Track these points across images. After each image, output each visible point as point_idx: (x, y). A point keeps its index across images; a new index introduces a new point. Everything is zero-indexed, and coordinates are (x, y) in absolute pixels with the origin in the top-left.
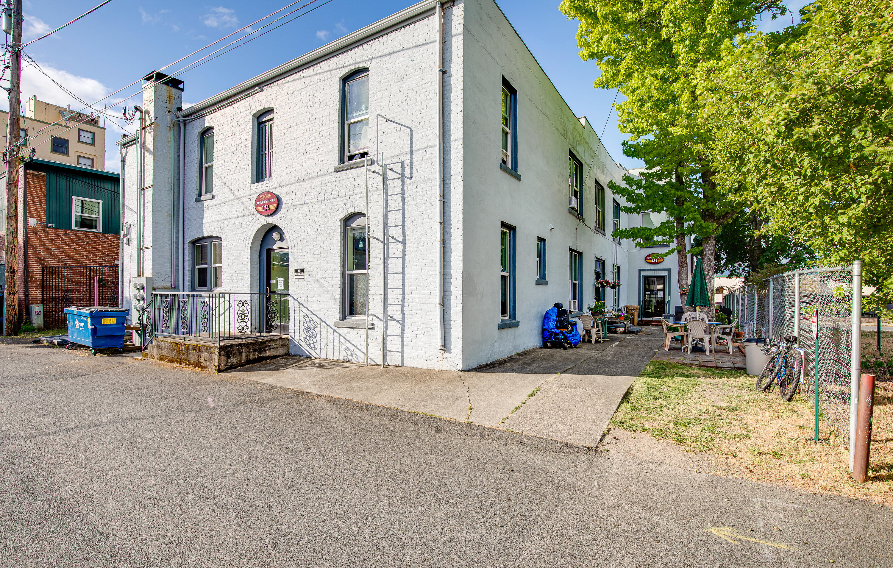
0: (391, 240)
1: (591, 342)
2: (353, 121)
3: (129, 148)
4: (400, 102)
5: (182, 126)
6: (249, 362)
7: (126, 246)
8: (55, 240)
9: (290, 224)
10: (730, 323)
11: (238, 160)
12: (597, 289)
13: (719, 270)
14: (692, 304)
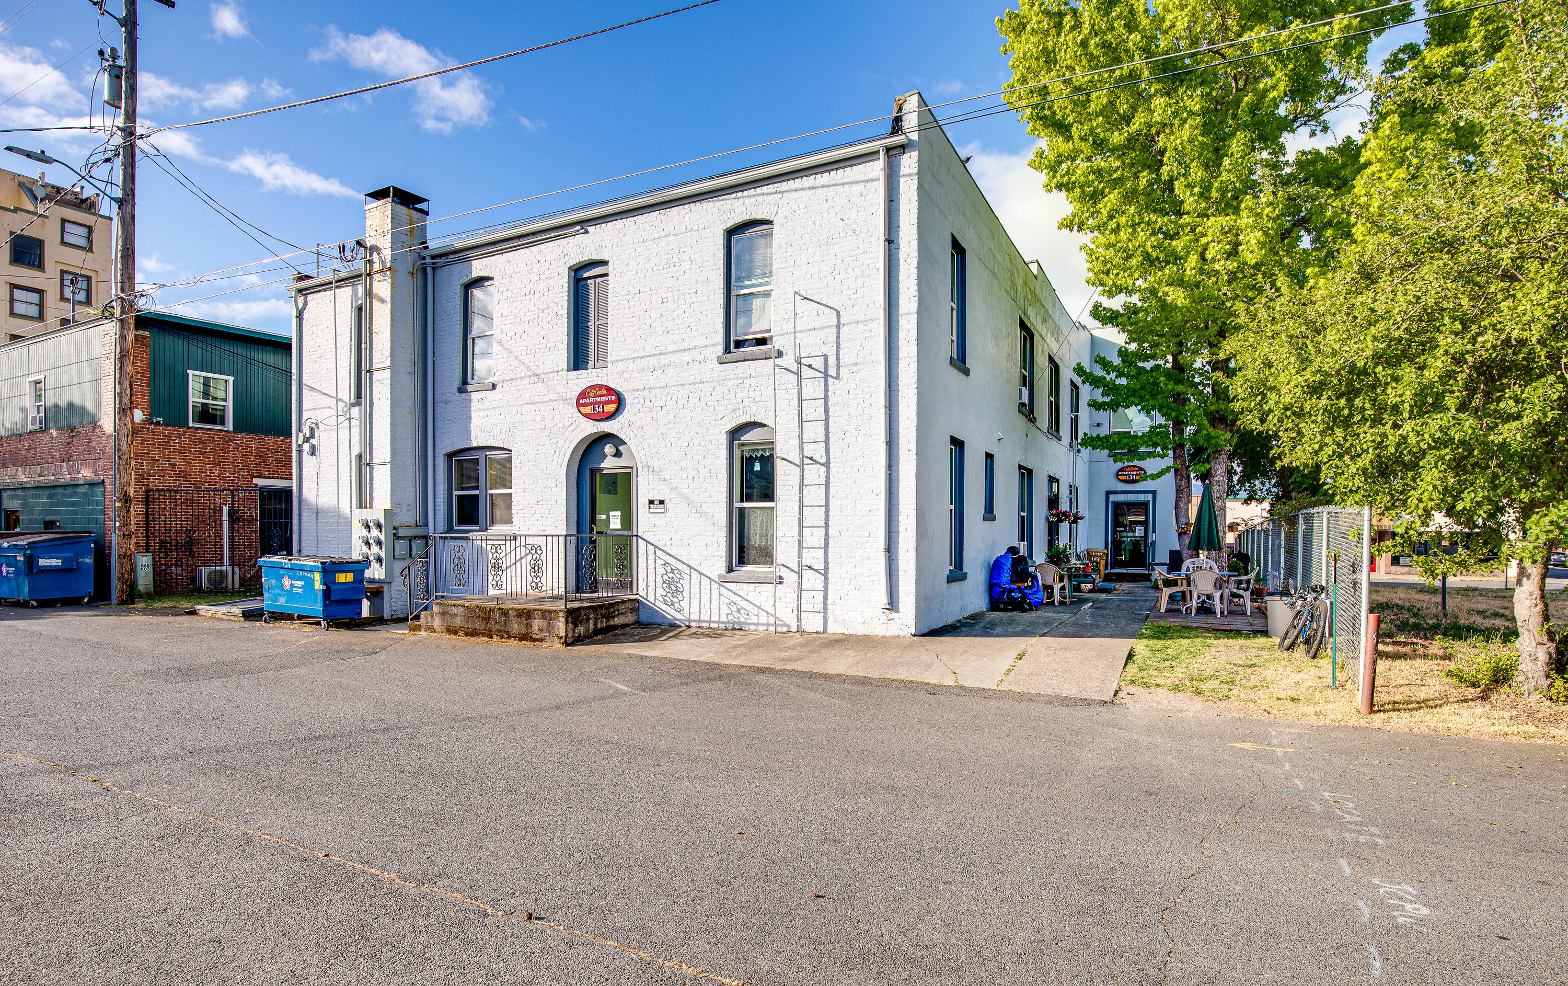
0: (806, 461)
1: (1053, 603)
2: (743, 292)
3: (310, 297)
4: (822, 275)
5: (429, 271)
6: (597, 632)
7: (306, 458)
8: (164, 444)
9: (639, 434)
10: (1247, 574)
11: (542, 333)
12: (1050, 524)
13: (1231, 491)
14: (1196, 546)
